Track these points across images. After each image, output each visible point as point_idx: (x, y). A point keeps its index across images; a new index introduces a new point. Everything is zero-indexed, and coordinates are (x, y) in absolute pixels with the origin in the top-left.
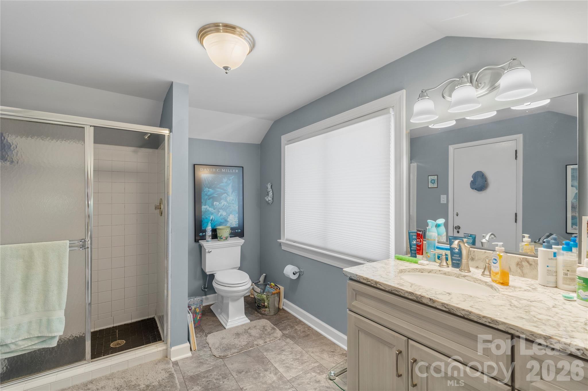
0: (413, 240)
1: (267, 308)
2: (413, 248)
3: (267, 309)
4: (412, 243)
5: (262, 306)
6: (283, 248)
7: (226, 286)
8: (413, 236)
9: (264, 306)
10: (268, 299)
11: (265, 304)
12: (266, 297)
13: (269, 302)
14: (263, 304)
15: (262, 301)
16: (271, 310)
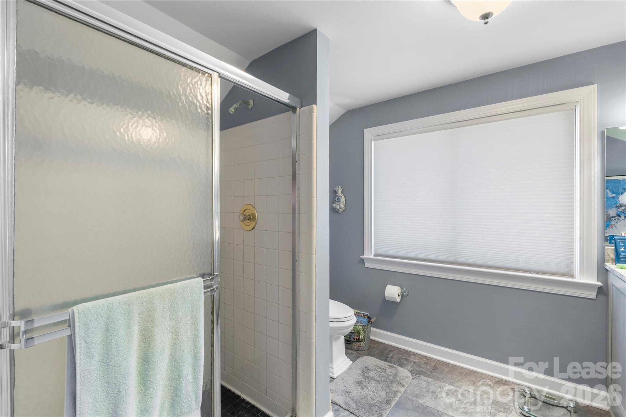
0: (621, 247)
1: (362, 341)
2: (623, 255)
3: (363, 343)
4: (620, 249)
5: (355, 340)
6: (367, 265)
7: (334, 322)
8: (621, 243)
9: (359, 340)
10: (364, 330)
11: (359, 337)
12: (363, 328)
13: (365, 334)
14: (357, 337)
15: (356, 333)
16: (366, 343)
